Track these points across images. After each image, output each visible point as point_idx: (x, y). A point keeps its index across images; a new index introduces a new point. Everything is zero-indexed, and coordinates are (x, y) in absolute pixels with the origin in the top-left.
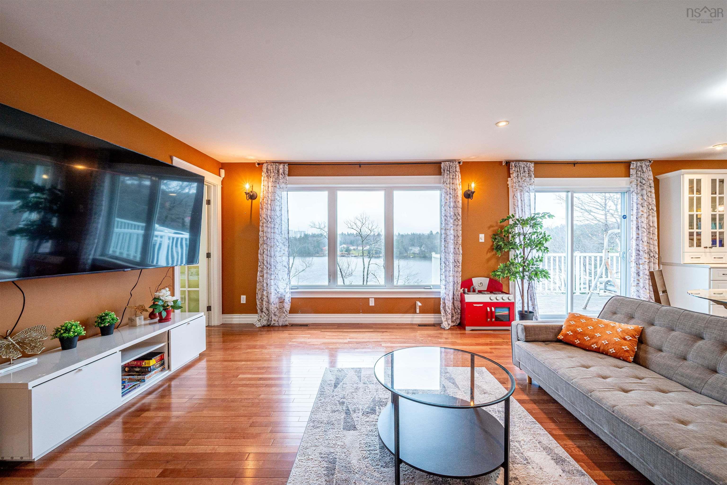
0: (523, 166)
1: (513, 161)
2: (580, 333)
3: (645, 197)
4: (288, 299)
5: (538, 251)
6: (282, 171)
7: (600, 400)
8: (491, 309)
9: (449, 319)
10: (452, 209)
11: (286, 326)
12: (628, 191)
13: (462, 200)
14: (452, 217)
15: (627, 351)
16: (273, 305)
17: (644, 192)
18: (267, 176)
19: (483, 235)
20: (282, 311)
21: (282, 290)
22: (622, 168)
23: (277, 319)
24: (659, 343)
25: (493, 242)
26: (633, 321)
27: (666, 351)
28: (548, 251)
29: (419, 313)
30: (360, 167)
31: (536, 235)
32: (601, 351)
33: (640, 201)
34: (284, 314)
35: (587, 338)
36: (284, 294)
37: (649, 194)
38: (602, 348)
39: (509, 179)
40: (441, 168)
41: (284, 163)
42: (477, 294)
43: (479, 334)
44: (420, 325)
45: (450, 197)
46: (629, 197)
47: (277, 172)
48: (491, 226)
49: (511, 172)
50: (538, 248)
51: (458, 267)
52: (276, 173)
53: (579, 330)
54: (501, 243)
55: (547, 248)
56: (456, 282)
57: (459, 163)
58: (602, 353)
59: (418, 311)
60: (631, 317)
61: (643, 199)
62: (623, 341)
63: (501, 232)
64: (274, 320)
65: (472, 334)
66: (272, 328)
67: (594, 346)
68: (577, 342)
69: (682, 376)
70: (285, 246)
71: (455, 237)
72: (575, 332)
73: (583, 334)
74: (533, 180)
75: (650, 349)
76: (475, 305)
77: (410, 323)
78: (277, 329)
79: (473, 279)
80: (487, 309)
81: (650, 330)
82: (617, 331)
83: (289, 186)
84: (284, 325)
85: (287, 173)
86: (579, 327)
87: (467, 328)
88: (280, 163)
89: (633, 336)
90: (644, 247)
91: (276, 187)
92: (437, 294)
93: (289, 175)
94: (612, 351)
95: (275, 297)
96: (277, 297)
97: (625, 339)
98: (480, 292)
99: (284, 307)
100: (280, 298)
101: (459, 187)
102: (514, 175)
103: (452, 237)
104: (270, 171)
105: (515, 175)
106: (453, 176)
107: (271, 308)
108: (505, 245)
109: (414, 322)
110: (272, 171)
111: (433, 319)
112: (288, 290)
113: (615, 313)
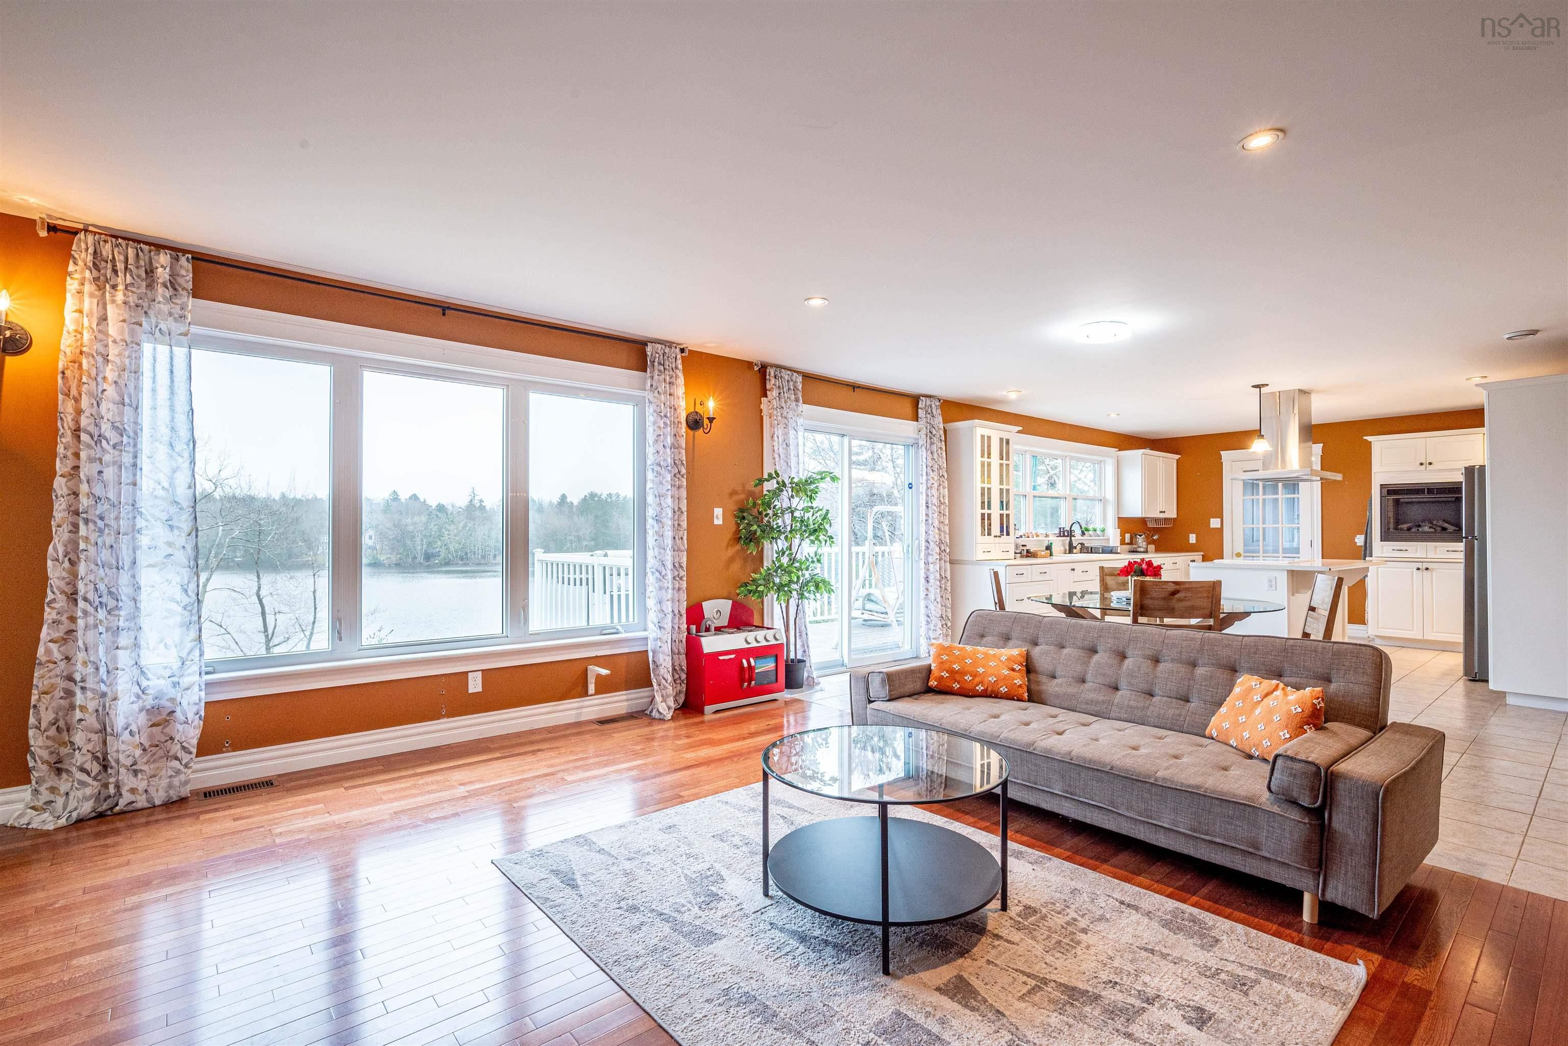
0: (786, 377)
1: (772, 366)
2: (957, 672)
3: (936, 456)
4: (195, 709)
5: (813, 542)
6: (168, 277)
7: (1049, 751)
8: (749, 662)
9: (668, 696)
10: (668, 450)
11: (183, 800)
12: (916, 444)
13: (686, 433)
14: (669, 468)
15: (1020, 686)
16: (126, 736)
17: (934, 448)
18: (96, 279)
19: (721, 510)
20: (161, 753)
21: (162, 682)
22: (907, 406)
23: (142, 785)
24: (1050, 668)
25: (738, 525)
26: (1011, 643)
27: (1061, 677)
28: (833, 542)
29: (595, 694)
30: (444, 314)
31: (811, 513)
32: (988, 693)
33: (930, 463)
34: (175, 764)
35: (968, 678)
36: (172, 692)
37: (939, 451)
38: (989, 689)
39: (764, 400)
40: (646, 355)
41: (176, 250)
42: (715, 634)
43: (734, 716)
44: (603, 722)
45: (665, 423)
46: (917, 453)
47: (144, 275)
48: (734, 493)
49: (768, 387)
50: (812, 538)
51: (681, 578)
52: (139, 276)
53: (956, 667)
54: (755, 527)
55: (831, 537)
56: (676, 612)
57: (682, 351)
58: (990, 696)
59: (592, 688)
60: (1006, 638)
61: (933, 459)
62: (1012, 673)
63: (755, 504)
64: (133, 791)
65: (719, 719)
66: (121, 820)
67: (980, 688)
68: (956, 686)
69: (1087, 704)
70: (176, 532)
71: (674, 512)
72: (952, 672)
73: (962, 673)
74: (800, 409)
75: (1043, 679)
76: (721, 658)
77: (572, 721)
78: (143, 820)
79: (705, 605)
80: (742, 663)
81: (1036, 652)
82: (1001, 661)
83: (194, 329)
84: (175, 799)
85: (190, 286)
86: (955, 663)
87: (708, 709)
88: (158, 246)
89: (1021, 665)
90: (934, 536)
91: (141, 325)
92: (635, 643)
93: (196, 294)
94: (1003, 689)
95: (136, 707)
96: (141, 710)
97: (1013, 670)
98: (718, 629)
99: (172, 739)
100: (152, 711)
101: (682, 403)
102: (773, 394)
103: (670, 514)
104: (109, 265)
105: (775, 393)
106: (671, 377)
107: (118, 751)
108: (763, 531)
109: (583, 719)
110: (120, 266)
111: (625, 703)
112: (192, 677)
113: (982, 636)
